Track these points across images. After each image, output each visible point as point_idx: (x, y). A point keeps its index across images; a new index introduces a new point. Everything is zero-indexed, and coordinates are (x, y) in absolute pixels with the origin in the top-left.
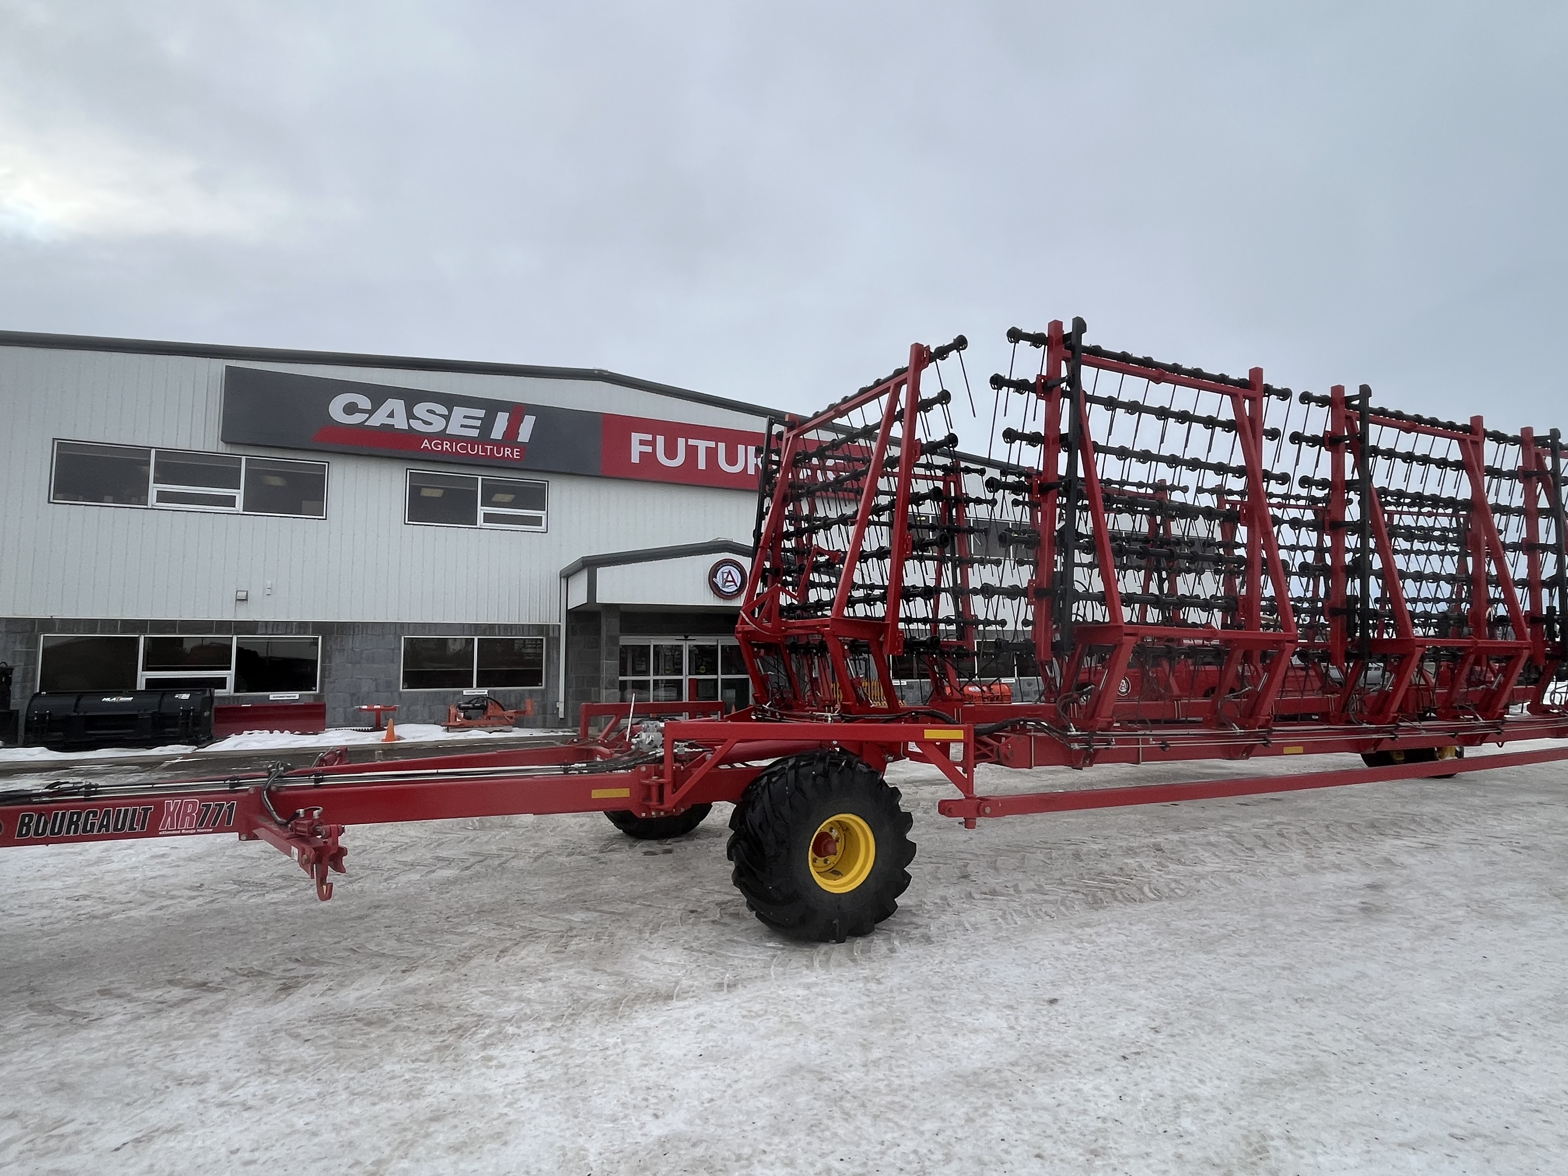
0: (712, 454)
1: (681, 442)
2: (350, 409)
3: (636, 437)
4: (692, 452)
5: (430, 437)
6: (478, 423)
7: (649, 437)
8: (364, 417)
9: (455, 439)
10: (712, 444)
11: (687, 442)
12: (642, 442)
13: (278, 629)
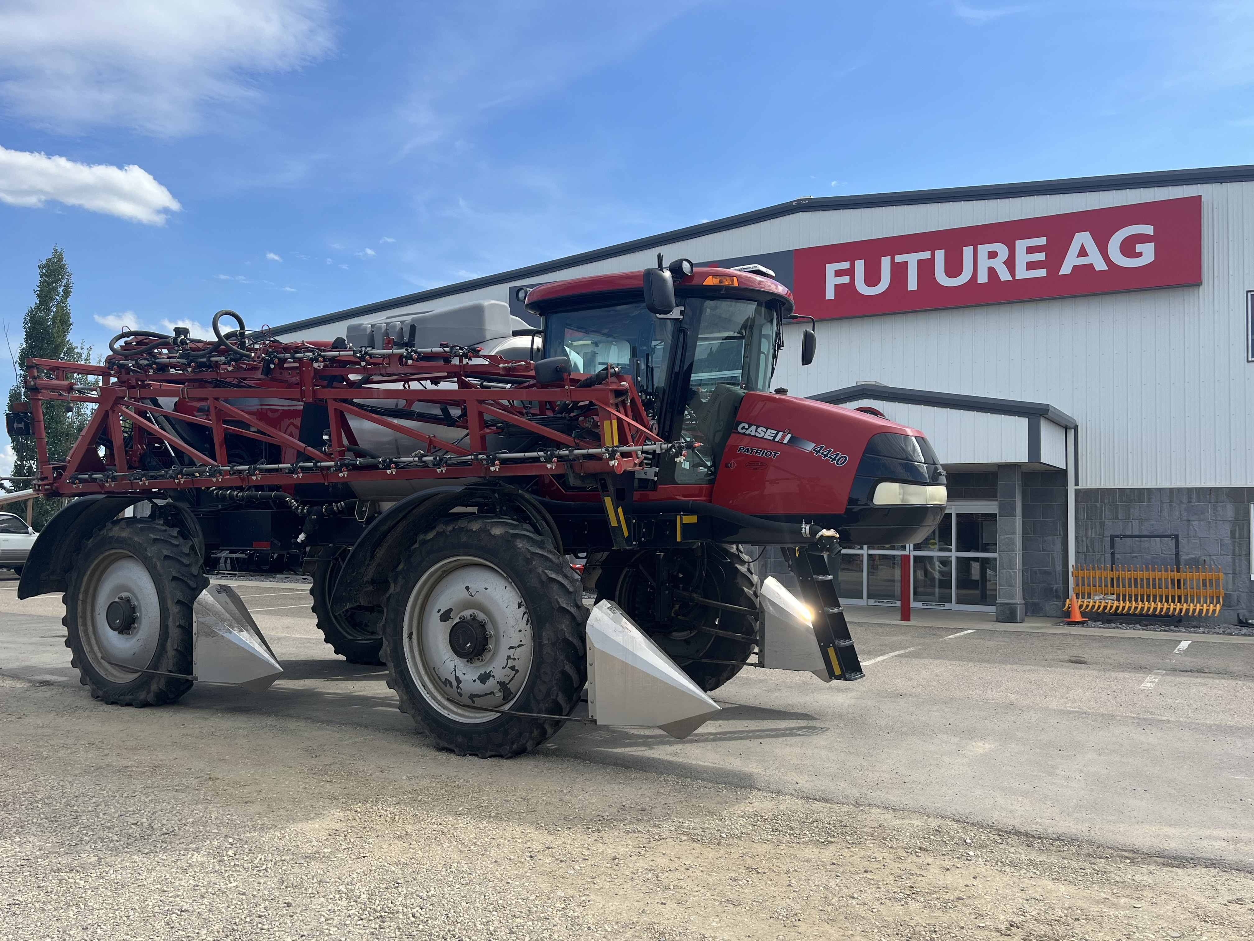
0: (926, 268)
1: (886, 262)
3: (831, 269)
4: (899, 271)
7: (846, 265)
10: (927, 255)
11: (893, 260)
12: (838, 273)
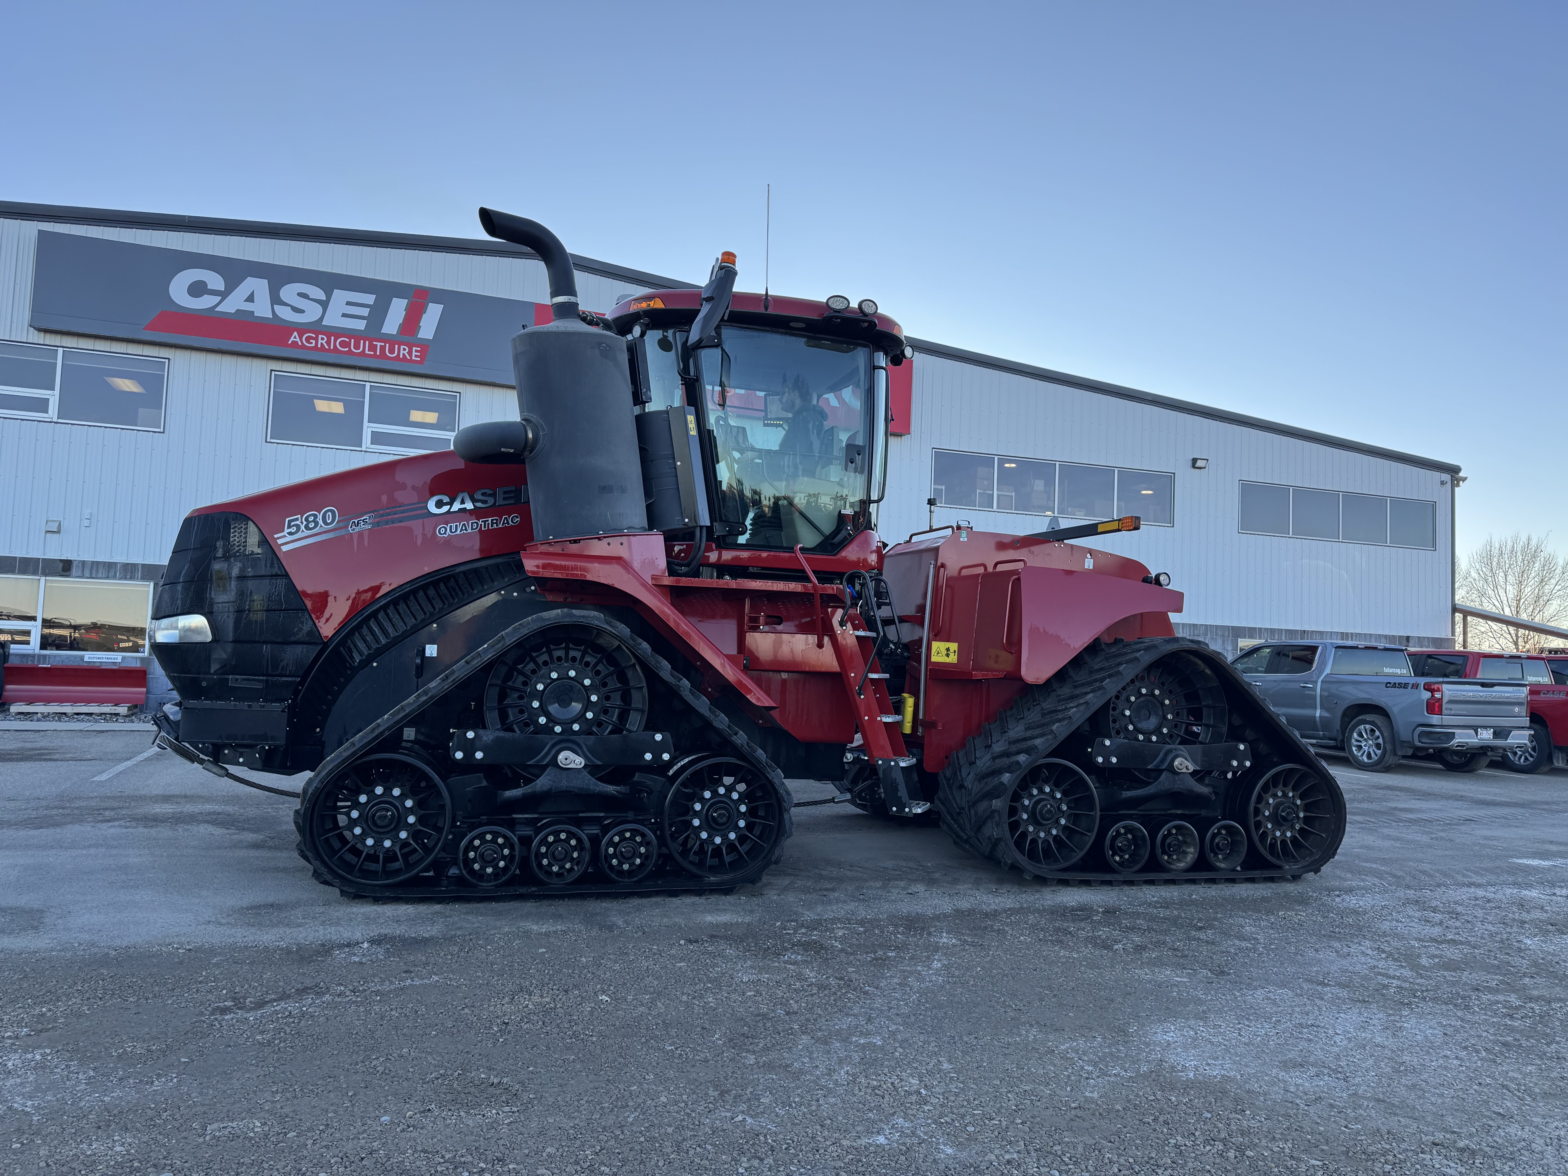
2: (198, 289)
5: (302, 329)
6: (365, 312)
8: (214, 300)
9: (333, 333)
13: (97, 571)
